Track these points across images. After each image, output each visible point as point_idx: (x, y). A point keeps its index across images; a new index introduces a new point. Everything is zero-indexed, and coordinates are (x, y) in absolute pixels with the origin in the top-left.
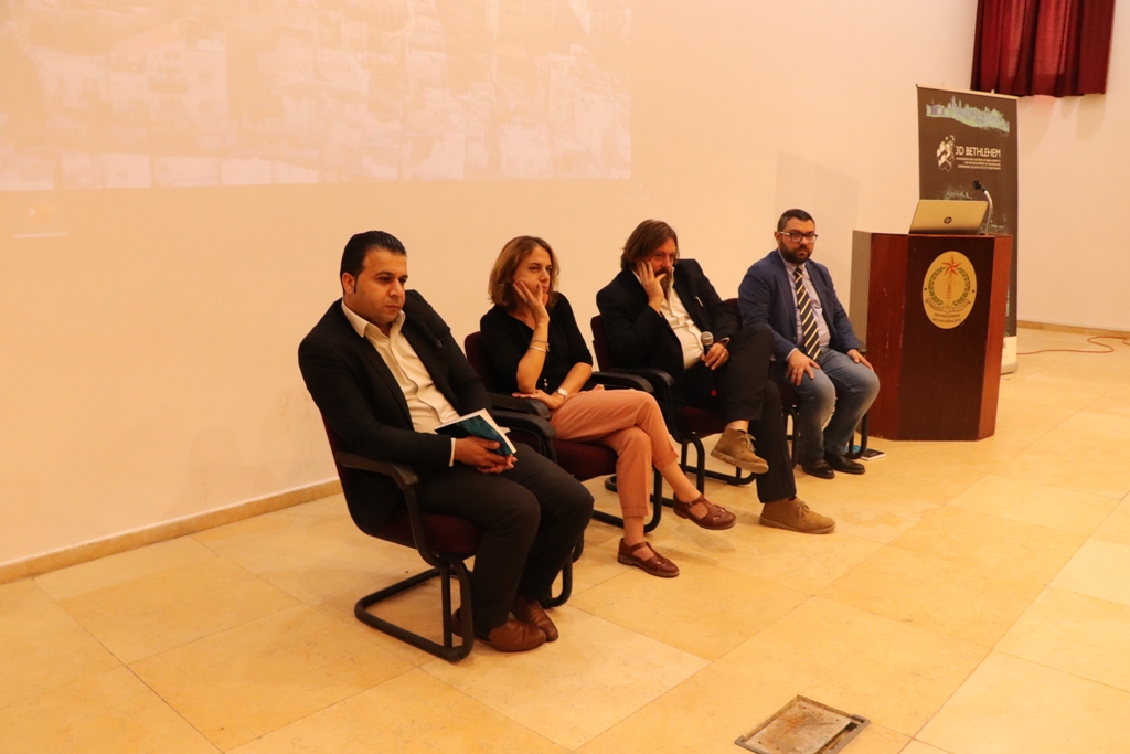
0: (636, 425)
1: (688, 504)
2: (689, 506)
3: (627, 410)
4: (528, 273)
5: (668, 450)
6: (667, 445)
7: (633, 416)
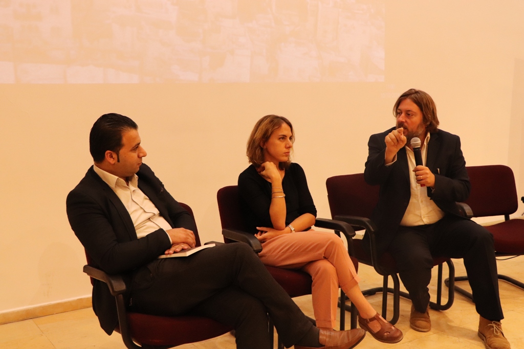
0: (325, 258)
1: (366, 320)
2: (368, 323)
3: (317, 247)
4: (278, 142)
5: (350, 278)
6: (349, 274)
7: (322, 251)
